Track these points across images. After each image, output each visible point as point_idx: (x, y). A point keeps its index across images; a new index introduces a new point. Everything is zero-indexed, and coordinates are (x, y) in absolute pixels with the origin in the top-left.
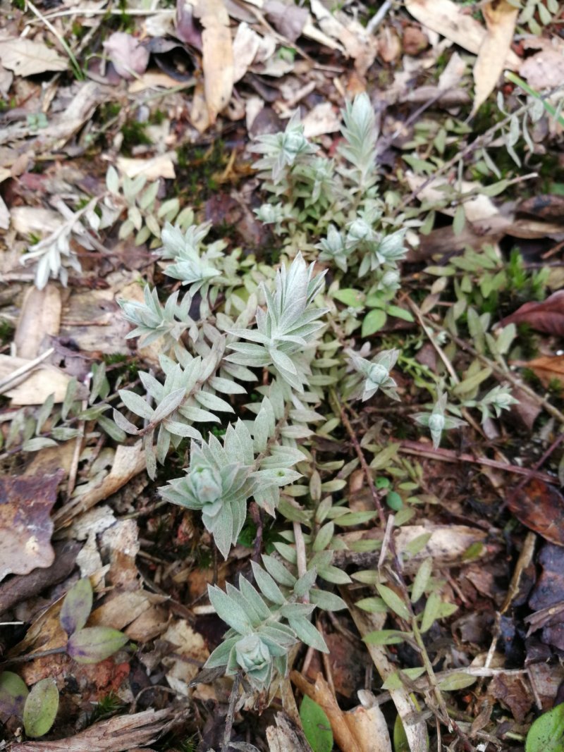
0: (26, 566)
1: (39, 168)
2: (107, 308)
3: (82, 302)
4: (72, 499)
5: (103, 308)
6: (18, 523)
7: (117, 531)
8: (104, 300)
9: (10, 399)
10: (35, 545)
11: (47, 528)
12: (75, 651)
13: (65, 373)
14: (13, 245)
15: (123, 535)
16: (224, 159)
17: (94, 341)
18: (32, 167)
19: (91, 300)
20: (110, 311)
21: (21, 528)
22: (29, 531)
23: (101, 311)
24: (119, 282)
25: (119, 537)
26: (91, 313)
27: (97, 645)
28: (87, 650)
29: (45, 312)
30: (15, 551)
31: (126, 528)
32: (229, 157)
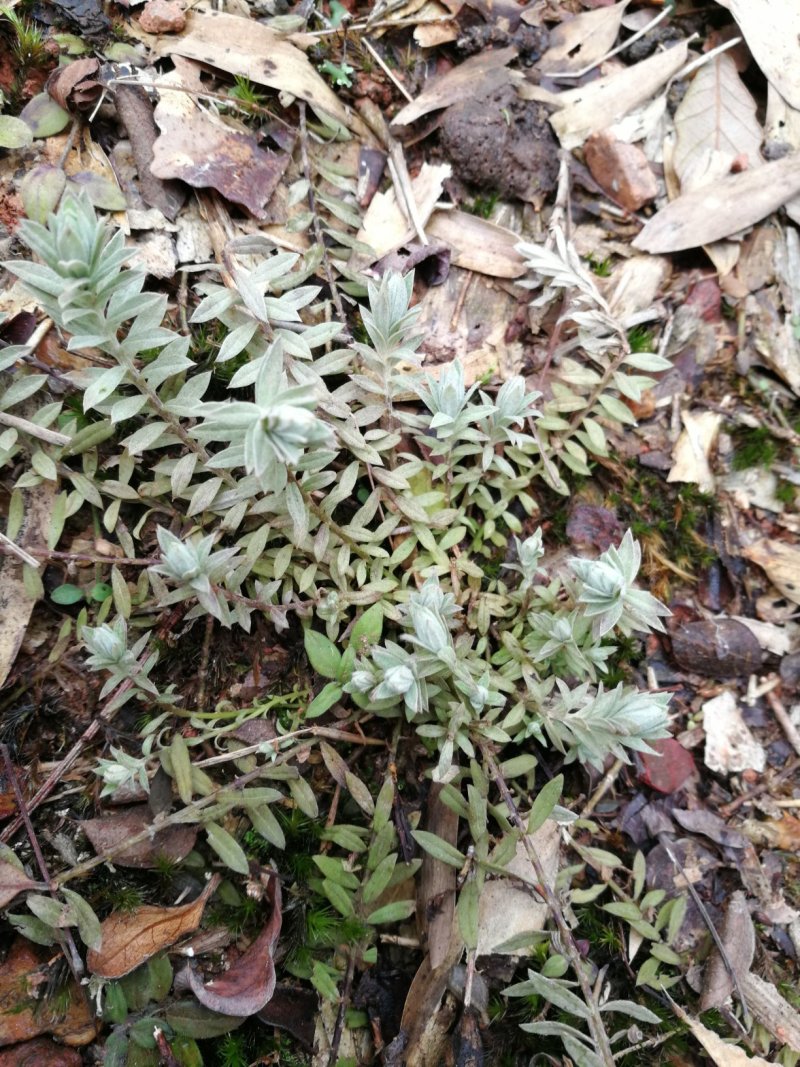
0: (162, 149)
1: (726, 312)
2: (476, 332)
3: (495, 306)
4: (234, 229)
5: (477, 327)
6: (219, 158)
7: (166, 253)
8: (490, 332)
9: (384, 192)
10: (182, 163)
11: (196, 179)
12: (43, 170)
13: (391, 252)
14: (606, 248)
15: (158, 258)
16: (683, 561)
17: (434, 306)
18: (730, 301)
19: (495, 317)
20: (470, 335)
21: (211, 158)
22: (203, 163)
23: (474, 324)
24: (509, 355)
25: (159, 254)
26: (475, 312)
27: (38, 190)
28: (38, 179)
29: (491, 256)
30: (185, 143)
31: (165, 263)
32: (687, 569)
